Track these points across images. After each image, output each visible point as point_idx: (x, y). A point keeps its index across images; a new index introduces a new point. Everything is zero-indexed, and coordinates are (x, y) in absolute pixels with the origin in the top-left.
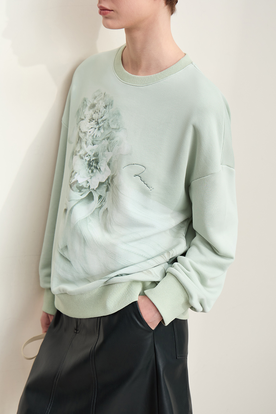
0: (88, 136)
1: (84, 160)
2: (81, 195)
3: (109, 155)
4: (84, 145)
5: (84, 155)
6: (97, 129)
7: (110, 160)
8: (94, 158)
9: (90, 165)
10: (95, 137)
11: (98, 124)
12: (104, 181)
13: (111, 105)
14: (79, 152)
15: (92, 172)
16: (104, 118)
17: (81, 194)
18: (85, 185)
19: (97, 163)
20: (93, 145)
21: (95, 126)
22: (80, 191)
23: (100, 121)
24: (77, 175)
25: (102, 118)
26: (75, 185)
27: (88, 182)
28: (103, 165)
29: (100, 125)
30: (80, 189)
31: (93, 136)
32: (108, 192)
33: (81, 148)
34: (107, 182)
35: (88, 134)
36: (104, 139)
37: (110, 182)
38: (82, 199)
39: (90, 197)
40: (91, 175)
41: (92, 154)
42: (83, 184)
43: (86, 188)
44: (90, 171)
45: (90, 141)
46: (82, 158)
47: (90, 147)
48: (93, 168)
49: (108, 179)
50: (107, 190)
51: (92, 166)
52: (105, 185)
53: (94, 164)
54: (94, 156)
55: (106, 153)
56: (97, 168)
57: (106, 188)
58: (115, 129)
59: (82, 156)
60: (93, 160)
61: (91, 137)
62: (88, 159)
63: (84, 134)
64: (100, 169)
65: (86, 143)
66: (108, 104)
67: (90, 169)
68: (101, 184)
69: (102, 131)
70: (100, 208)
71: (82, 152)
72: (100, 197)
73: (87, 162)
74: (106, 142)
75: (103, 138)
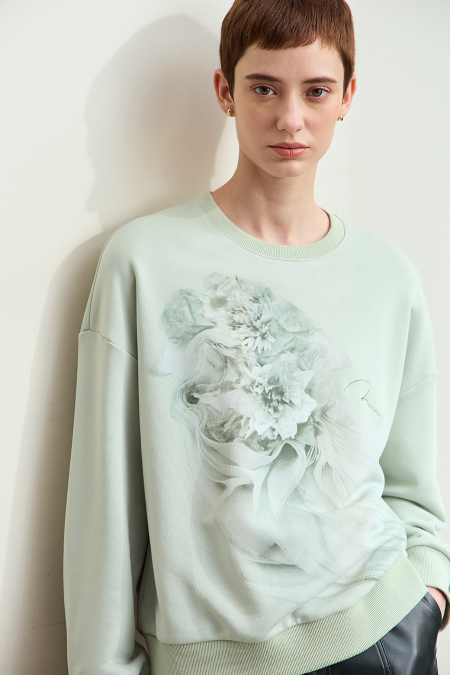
0: (245, 353)
1: (254, 394)
2: (271, 455)
3: (306, 377)
4: (243, 368)
5: (251, 385)
6: (259, 338)
7: (311, 384)
8: (271, 388)
9: (267, 401)
10: (260, 352)
11: (256, 329)
12: (305, 420)
13: (269, 296)
14: (238, 381)
15: (276, 410)
16: (263, 319)
17: (268, 452)
18: (269, 435)
19: (282, 394)
20: (262, 365)
21: (253, 334)
22: (266, 449)
23: (257, 324)
24: (250, 421)
25: (259, 318)
26: (255, 441)
27: (274, 430)
28: (296, 394)
29: (264, 330)
30: (265, 444)
31: (256, 351)
32: (318, 437)
33: (240, 375)
34: (312, 420)
35: (244, 348)
36: (283, 352)
37: (317, 420)
38: (275, 461)
39: (288, 452)
40: (276, 416)
41: (265, 381)
42: (266, 435)
43: (273, 441)
44: (271, 410)
45: (252, 360)
46: (250, 392)
47: (258, 370)
48: (275, 404)
49: (312, 415)
50: (317, 433)
51: (271, 401)
52: (309, 427)
53: (274, 397)
54: (269, 383)
55: (298, 373)
56: (283, 402)
57: (313, 431)
58: (300, 333)
59: (247, 387)
60: (270, 391)
61: (252, 354)
62: (259, 390)
63: (235, 351)
64: (291, 402)
65: (247, 365)
66: (259, 295)
67: (270, 407)
68: (301, 427)
69: (271, 339)
70: (313, 465)
71: (245, 382)
72: (307, 448)
73: (260, 397)
74: (292, 357)
75: (279, 351)
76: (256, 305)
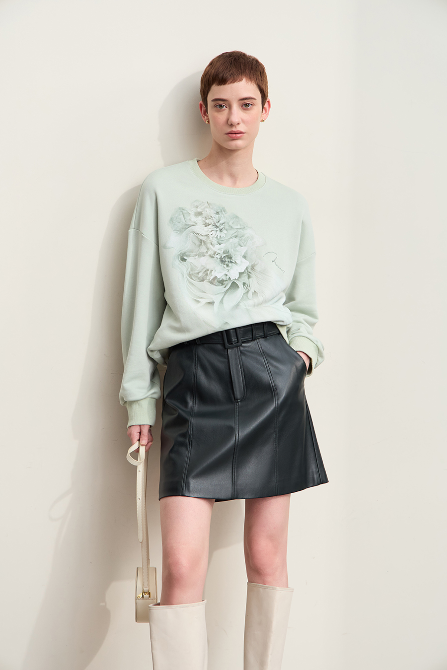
0: (211, 238)
1: (215, 258)
2: (225, 287)
3: (243, 250)
4: (210, 246)
5: (214, 254)
6: (219, 231)
7: (246, 253)
8: (225, 255)
9: (222, 261)
10: (219, 238)
11: (217, 227)
12: (243, 271)
13: (224, 211)
14: (207, 252)
15: (228, 266)
16: (221, 222)
19: (231, 258)
20: (220, 244)
21: (215, 229)
22: (223, 284)
23: (218, 224)
25: (218, 222)
26: (216, 281)
27: (227, 275)
28: (238, 258)
29: (221, 227)
30: (222, 282)
31: (217, 237)
32: (250, 279)
33: (208, 249)
34: (246, 271)
35: (210, 236)
36: (231, 238)
37: (249, 271)
38: (227, 290)
39: (234, 286)
40: (228, 268)
41: (221, 252)
42: (223, 278)
43: (227, 280)
44: (225, 266)
45: (215, 241)
46: (213, 257)
47: (218, 246)
48: (227, 263)
49: (247, 269)
50: (249, 277)
51: (225, 261)
52: (245, 274)
53: (227, 260)
54: (224, 253)
55: (239, 248)
56: (232, 262)
57: (247, 276)
58: (240, 228)
59: (212, 255)
60: (224, 257)
61: (215, 239)
62: (219, 257)
63: (206, 237)
64: (235, 262)
65: (212, 244)
66: (219, 211)
67: (224, 264)
68: (241, 274)
69: (225, 231)
70: (247, 292)
71: (211, 252)
72: (244, 284)
73: (219, 260)
74: (236, 240)
75: (229, 237)
76: (217, 215)
